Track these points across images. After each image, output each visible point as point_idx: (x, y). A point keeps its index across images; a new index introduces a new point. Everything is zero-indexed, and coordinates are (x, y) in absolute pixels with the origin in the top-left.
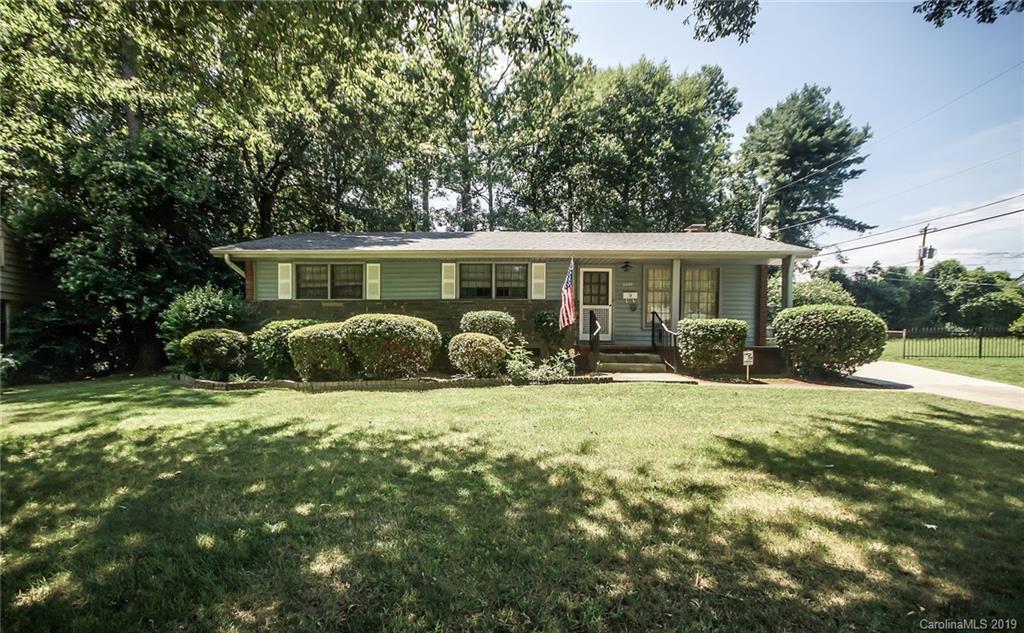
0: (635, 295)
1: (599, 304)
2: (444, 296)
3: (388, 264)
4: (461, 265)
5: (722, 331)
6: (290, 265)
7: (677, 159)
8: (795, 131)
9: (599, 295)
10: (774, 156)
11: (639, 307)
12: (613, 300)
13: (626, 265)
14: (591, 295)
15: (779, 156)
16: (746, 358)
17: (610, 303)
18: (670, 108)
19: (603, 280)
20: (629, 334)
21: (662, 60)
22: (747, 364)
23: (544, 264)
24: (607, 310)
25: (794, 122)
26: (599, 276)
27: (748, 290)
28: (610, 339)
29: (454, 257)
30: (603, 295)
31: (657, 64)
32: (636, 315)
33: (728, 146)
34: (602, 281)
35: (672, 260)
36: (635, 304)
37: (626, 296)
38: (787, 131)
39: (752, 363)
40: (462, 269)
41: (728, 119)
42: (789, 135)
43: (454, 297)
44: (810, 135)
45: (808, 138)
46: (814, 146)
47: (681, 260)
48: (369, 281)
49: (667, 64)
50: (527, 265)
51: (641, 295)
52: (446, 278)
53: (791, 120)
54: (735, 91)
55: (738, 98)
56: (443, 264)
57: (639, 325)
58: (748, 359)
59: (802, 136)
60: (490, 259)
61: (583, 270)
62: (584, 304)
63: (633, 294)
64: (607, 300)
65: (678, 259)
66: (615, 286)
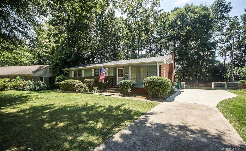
2: (92, 76)
3: (85, 70)
16: (129, 90)
18: (191, 17)
22: (130, 92)
23: (108, 68)
26: (121, 70)
29: (94, 68)
35: (128, 66)
39: (131, 92)
40: (95, 70)
41: (228, 13)
43: (93, 76)
47: (131, 66)
48: (82, 73)
52: (93, 72)
56: (92, 69)
58: (130, 90)
60: (99, 68)
61: (118, 69)
62: (118, 77)
63: (127, 74)
64: (123, 76)
65: (130, 65)
66: (124, 72)
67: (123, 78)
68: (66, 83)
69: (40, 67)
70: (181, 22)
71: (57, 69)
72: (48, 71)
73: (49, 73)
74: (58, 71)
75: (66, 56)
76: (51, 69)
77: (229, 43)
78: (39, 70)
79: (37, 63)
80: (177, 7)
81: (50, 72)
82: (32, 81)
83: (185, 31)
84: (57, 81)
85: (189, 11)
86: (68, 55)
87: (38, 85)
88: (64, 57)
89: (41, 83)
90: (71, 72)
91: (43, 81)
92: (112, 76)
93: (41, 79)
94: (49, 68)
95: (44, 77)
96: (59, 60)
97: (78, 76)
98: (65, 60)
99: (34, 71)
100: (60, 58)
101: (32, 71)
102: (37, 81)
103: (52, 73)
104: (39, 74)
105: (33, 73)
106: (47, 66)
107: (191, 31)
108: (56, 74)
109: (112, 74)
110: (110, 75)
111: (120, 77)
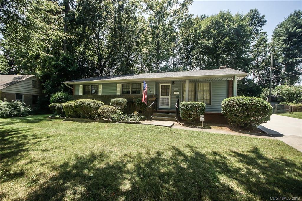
0: (178, 93)
1: (167, 96)
2: (117, 94)
3: (103, 84)
4: (122, 84)
5: (191, 107)
6: (82, 86)
7: (231, 43)
8: (290, 28)
10: (282, 38)
11: (180, 97)
13: (173, 82)
14: (164, 93)
15: (283, 38)
16: (201, 118)
17: (170, 95)
18: (229, 26)
21: (227, 11)
22: (202, 120)
24: (169, 98)
25: (289, 24)
26: (167, 87)
27: (224, 90)
28: (169, 108)
31: (226, 12)
33: (266, 37)
34: (168, 88)
35: (186, 80)
36: (178, 96)
37: (175, 93)
38: (286, 28)
39: (204, 120)
41: (261, 27)
42: (287, 30)
43: (120, 94)
44: (297, 29)
45: (296, 30)
46: (299, 33)
48: (99, 90)
49: (229, 12)
50: (140, 83)
51: (180, 93)
52: (118, 88)
53: (288, 24)
54: (264, 16)
55: (265, 18)
56: (117, 84)
58: (202, 118)
59: (293, 29)
60: (130, 82)
61: (161, 84)
62: (161, 96)
63: (177, 92)
64: (169, 94)
65: (187, 79)
66: (171, 90)
67: (170, 97)
68: (80, 105)
69: (17, 78)
70: (216, 31)
71: (49, 81)
72: (32, 85)
73: (32, 87)
74: (50, 85)
75: (64, 63)
76: (36, 81)
77: (256, 61)
78: (17, 82)
79: (6, 72)
80: (204, 15)
81: (34, 86)
82: (4, 100)
83: (223, 42)
84: (53, 102)
85: (226, 19)
86: (68, 61)
87: (15, 107)
88: (61, 63)
89: (20, 103)
90: (76, 88)
91: (22, 100)
92: (154, 95)
93: (19, 97)
94: (33, 81)
95: (24, 94)
96: (53, 68)
97: (91, 94)
98: (63, 68)
99: (7, 84)
100: (55, 64)
101: (4, 84)
102: (13, 101)
103: (37, 88)
104: (15, 90)
105: (5, 87)
106: (30, 76)
107: (230, 43)
108: (47, 90)
109: (153, 91)
110: (150, 93)
111: (164, 96)
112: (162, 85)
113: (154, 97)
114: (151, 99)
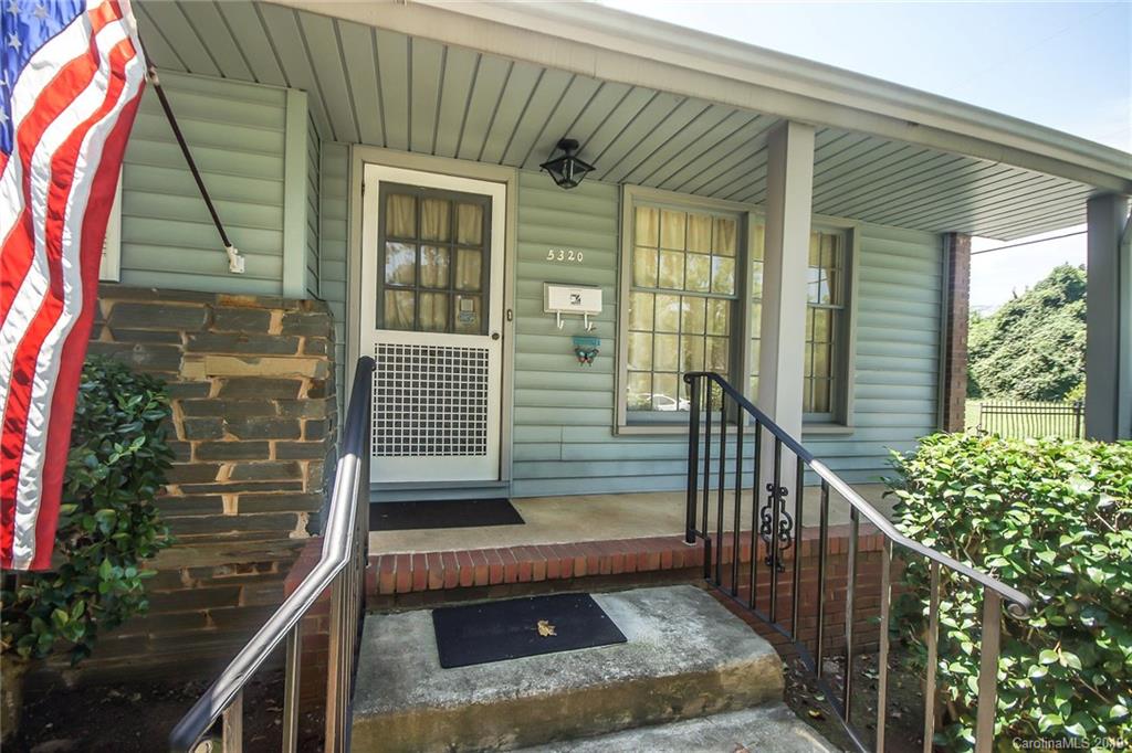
0: (592, 301)
1: (451, 330)
9: (450, 291)
11: (606, 345)
12: (507, 315)
14: (415, 287)
17: (495, 324)
19: (468, 230)
20: (568, 451)
24: (483, 354)
30: (467, 293)
32: (596, 378)
36: (592, 338)
37: (559, 298)
51: (615, 302)
57: (606, 416)
61: (376, 172)
62: (381, 325)
63: (584, 293)
64: (484, 311)
92: (283, 302)
109: (269, 238)
110: (212, 259)
111: (416, 327)
112: (388, 190)
113: (293, 326)
114: (236, 366)
